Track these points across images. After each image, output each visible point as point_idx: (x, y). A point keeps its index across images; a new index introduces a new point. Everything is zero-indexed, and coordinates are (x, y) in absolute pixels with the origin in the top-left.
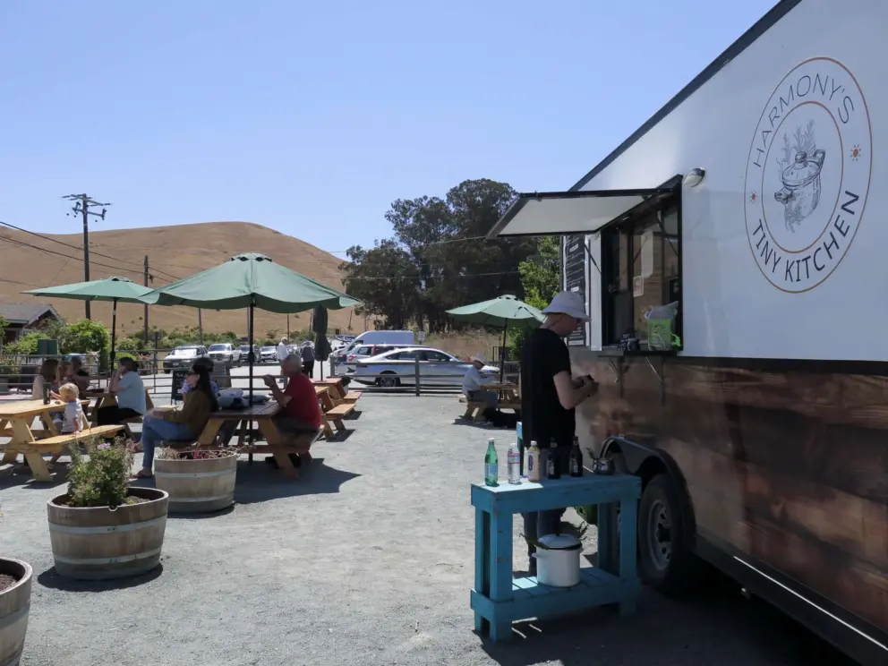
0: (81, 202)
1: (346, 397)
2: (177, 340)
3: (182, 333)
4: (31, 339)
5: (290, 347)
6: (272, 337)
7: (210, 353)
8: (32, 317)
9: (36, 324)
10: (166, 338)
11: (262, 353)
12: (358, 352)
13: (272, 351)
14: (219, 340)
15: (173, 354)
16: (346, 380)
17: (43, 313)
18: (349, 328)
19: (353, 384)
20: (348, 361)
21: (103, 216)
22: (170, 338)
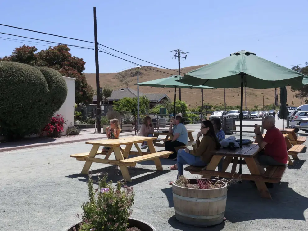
0: (177, 53)
1: (297, 140)
2: (217, 109)
3: (219, 106)
4: (158, 108)
5: (264, 112)
6: (256, 108)
7: (228, 114)
8: (159, 99)
9: (160, 102)
10: (213, 108)
11: (252, 114)
12: (300, 115)
13: (256, 113)
14: (234, 109)
15: (213, 114)
16: (297, 130)
17: (163, 97)
18: (292, 103)
19: (301, 132)
20: (294, 119)
21: (185, 58)
22: (214, 108)
